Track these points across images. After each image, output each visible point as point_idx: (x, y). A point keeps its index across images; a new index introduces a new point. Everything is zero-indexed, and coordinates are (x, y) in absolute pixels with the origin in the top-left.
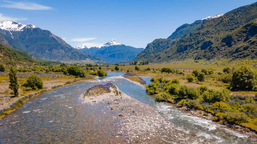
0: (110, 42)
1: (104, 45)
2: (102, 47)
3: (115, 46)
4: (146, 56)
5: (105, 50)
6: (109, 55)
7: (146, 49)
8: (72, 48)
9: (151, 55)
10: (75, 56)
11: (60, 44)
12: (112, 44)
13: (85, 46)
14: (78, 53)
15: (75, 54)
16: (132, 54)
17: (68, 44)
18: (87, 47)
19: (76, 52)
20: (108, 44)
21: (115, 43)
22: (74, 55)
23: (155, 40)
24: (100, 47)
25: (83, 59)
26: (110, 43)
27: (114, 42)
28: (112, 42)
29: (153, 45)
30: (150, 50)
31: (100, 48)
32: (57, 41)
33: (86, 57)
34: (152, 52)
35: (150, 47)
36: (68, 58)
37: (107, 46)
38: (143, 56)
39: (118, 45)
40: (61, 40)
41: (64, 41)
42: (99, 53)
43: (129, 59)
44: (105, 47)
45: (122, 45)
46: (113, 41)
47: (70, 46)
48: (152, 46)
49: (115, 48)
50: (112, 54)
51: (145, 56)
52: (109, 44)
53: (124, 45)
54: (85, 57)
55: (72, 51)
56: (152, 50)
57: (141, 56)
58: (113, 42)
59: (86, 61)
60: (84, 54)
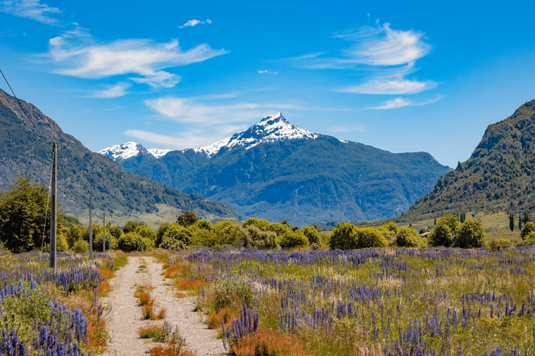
0: (264, 123)
1: (235, 141)
2: (223, 150)
3: (287, 146)
4: (493, 185)
5: (240, 162)
6: (259, 186)
7: (485, 151)
8: (88, 155)
9: (517, 181)
10: (105, 195)
11: (31, 137)
12: (273, 135)
13: (139, 147)
14: (119, 176)
15: (105, 182)
16: (376, 182)
17: (67, 136)
18: (150, 151)
19: (109, 172)
20: (254, 135)
21: (287, 132)
22: (99, 188)
23: (527, 105)
24: (212, 148)
25: (143, 207)
26: (262, 127)
27: (281, 123)
28: (270, 123)
29: (519, 133)
30: (509, 158)
31: (214, 156)
32: (20, 122)
33: (158, 200)
34: (518, 167)
35: (502, 141)
36: (71, 205)
37: (248, 144)
38: (475, 185)
39: (300, 136)
40: (39, 115)
41: (51, 123)
42: (211, 182)
43: (359, 209)
44: (237, 149)
45: (321, 138)
46: (277, 120)
47: (78, 143)
48: (514, 136)
49: (290, 153)
50: (272, 182)
51: (484, 186)
52: (260, 137)
53: (333, 141)
54: (152, 198)
55: (89, 168)
56: (516, 156)
57: (466, 188)
58: (275, 125)
59: (158, 219)
60: (144, 183)
